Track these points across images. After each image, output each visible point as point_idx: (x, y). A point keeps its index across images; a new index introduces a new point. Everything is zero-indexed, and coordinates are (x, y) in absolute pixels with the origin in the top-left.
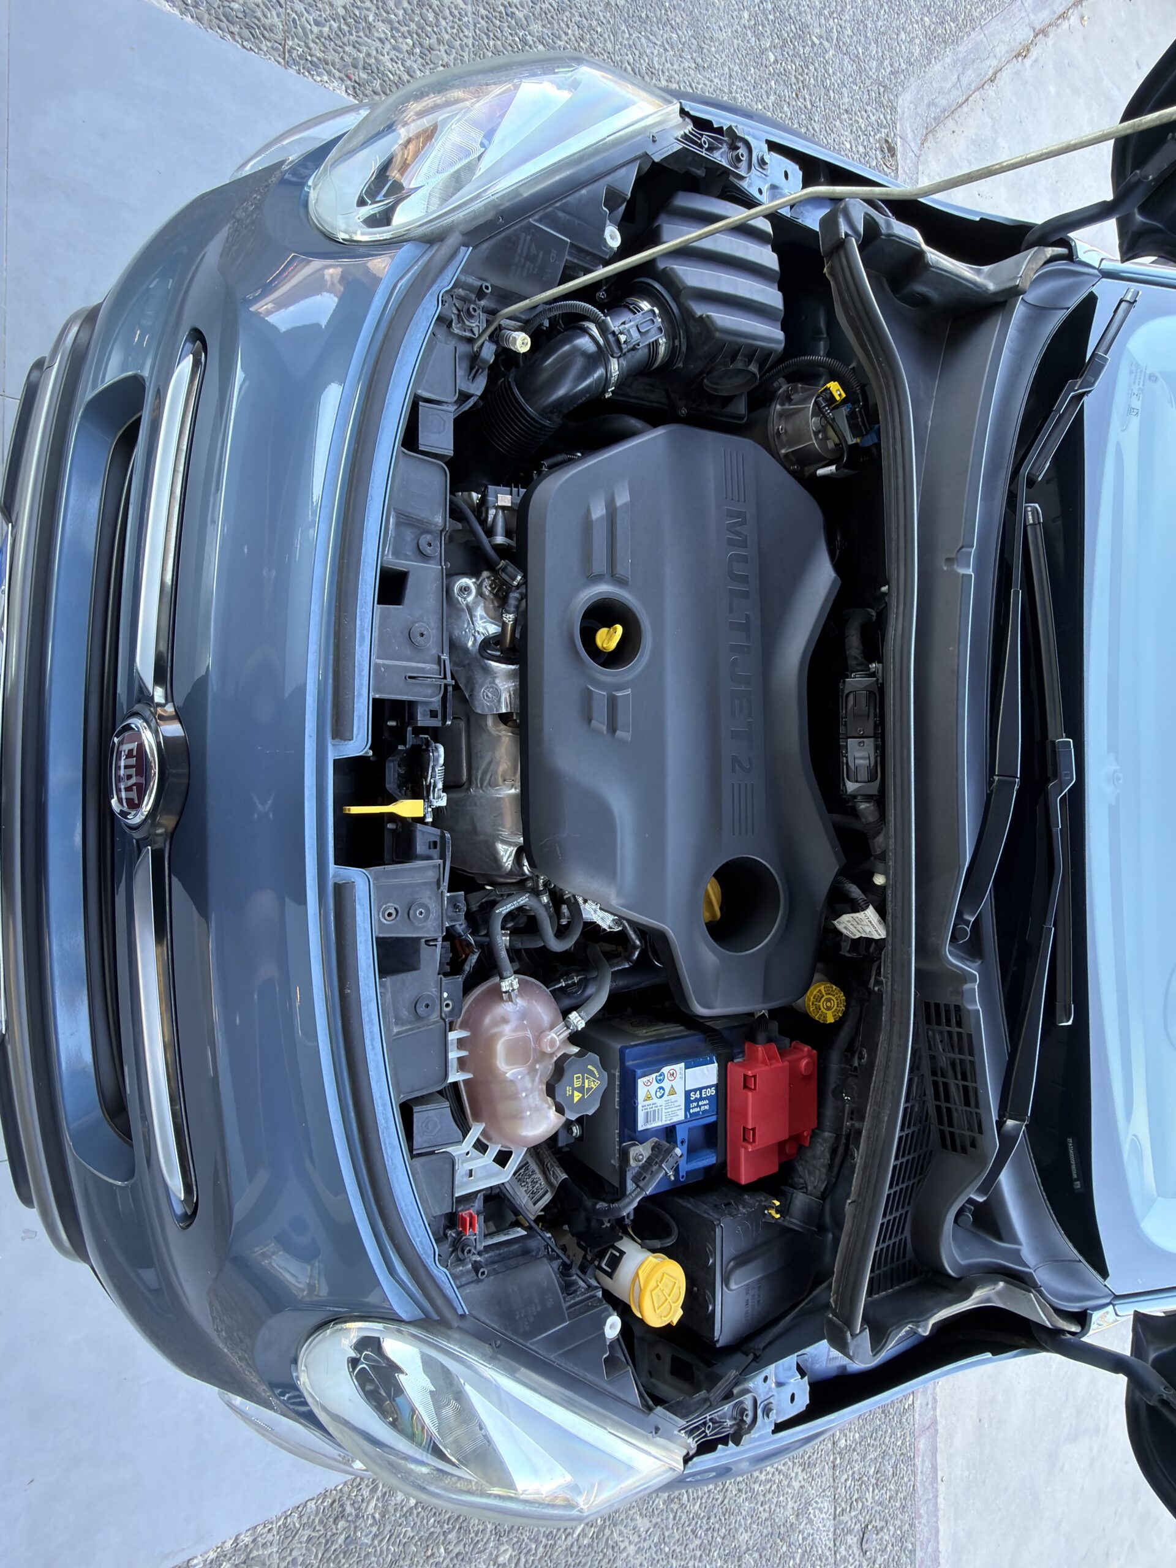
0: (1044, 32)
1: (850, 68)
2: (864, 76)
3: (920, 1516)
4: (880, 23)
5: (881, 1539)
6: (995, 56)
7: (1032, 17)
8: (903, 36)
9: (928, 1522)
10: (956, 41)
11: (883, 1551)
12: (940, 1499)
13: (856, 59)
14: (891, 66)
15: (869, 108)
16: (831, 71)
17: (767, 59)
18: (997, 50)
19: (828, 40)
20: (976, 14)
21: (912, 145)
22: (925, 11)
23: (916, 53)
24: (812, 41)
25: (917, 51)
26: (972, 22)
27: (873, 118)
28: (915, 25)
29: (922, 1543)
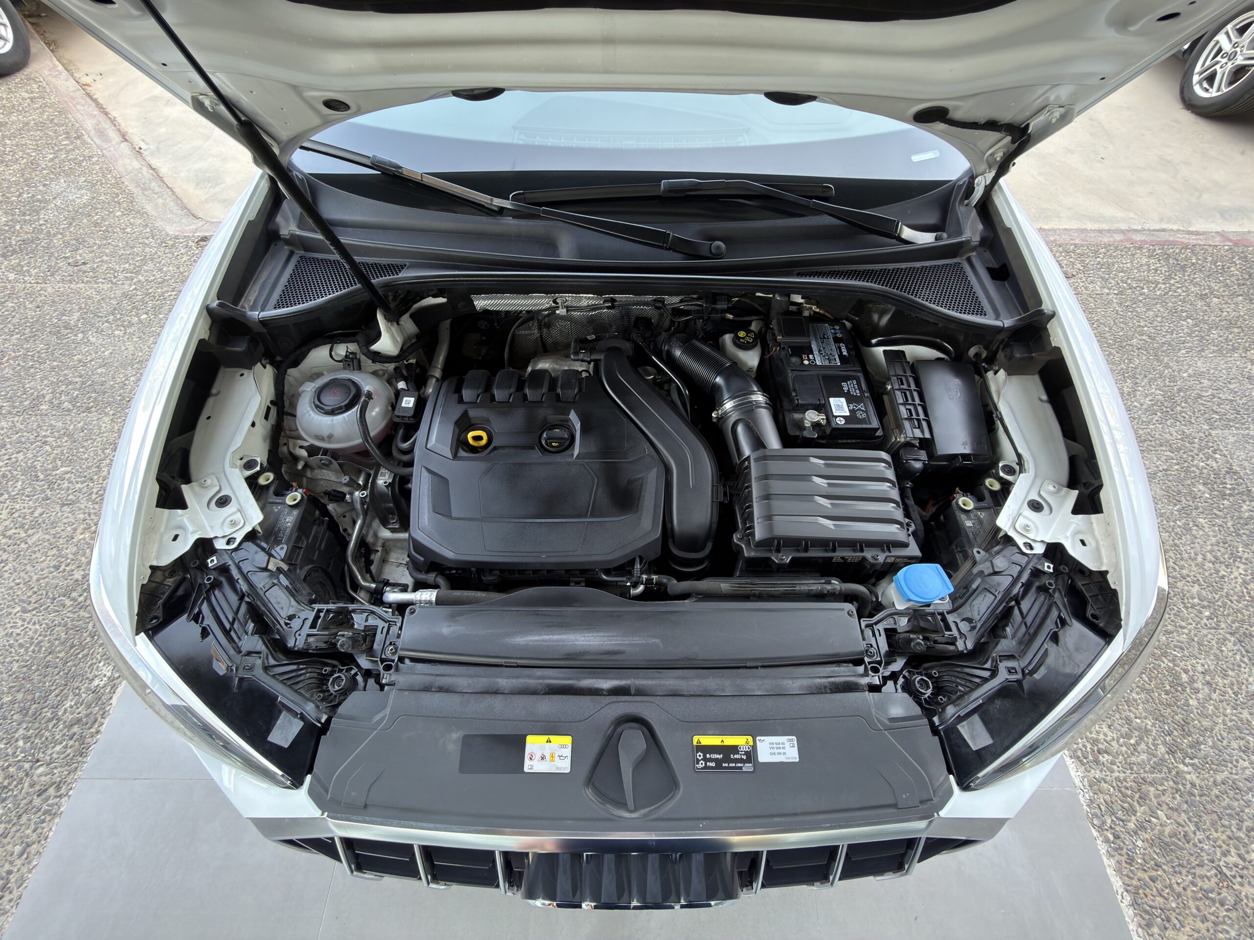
0: (124, 137)
1: (151, 265)
2: (155, 256)
3: (1055, 240)
4: (120, 245)
5: (1066, 265)
6: (141, 168)
7: (114, 143)
8: (128, 230)
9: (1059, 235)
10: (131, 194)
11: (1073, 263)
12: (1046, 227)
13: (144, 261)
14: (148, 238)
15: (176, 254)
16: (153, 278)
17: (146, 319)
18: (136, 167)
19: (133, 280)
20: (113, 181)
21: (199, 225)
22: (112, 215)
23: (140, 221)
24: (134, 289)
25: (138, 221)
26: (118, 183)
27: (183, 251)
28: (122, 221)
29: (1071, 239)
